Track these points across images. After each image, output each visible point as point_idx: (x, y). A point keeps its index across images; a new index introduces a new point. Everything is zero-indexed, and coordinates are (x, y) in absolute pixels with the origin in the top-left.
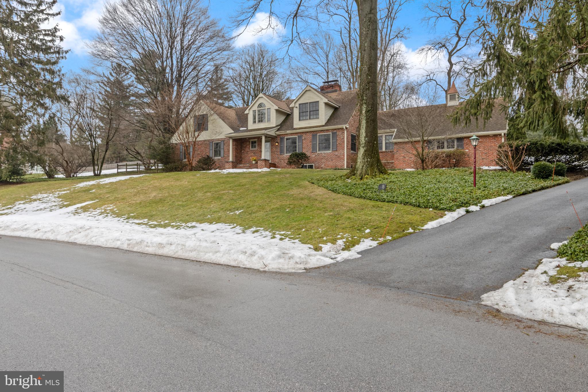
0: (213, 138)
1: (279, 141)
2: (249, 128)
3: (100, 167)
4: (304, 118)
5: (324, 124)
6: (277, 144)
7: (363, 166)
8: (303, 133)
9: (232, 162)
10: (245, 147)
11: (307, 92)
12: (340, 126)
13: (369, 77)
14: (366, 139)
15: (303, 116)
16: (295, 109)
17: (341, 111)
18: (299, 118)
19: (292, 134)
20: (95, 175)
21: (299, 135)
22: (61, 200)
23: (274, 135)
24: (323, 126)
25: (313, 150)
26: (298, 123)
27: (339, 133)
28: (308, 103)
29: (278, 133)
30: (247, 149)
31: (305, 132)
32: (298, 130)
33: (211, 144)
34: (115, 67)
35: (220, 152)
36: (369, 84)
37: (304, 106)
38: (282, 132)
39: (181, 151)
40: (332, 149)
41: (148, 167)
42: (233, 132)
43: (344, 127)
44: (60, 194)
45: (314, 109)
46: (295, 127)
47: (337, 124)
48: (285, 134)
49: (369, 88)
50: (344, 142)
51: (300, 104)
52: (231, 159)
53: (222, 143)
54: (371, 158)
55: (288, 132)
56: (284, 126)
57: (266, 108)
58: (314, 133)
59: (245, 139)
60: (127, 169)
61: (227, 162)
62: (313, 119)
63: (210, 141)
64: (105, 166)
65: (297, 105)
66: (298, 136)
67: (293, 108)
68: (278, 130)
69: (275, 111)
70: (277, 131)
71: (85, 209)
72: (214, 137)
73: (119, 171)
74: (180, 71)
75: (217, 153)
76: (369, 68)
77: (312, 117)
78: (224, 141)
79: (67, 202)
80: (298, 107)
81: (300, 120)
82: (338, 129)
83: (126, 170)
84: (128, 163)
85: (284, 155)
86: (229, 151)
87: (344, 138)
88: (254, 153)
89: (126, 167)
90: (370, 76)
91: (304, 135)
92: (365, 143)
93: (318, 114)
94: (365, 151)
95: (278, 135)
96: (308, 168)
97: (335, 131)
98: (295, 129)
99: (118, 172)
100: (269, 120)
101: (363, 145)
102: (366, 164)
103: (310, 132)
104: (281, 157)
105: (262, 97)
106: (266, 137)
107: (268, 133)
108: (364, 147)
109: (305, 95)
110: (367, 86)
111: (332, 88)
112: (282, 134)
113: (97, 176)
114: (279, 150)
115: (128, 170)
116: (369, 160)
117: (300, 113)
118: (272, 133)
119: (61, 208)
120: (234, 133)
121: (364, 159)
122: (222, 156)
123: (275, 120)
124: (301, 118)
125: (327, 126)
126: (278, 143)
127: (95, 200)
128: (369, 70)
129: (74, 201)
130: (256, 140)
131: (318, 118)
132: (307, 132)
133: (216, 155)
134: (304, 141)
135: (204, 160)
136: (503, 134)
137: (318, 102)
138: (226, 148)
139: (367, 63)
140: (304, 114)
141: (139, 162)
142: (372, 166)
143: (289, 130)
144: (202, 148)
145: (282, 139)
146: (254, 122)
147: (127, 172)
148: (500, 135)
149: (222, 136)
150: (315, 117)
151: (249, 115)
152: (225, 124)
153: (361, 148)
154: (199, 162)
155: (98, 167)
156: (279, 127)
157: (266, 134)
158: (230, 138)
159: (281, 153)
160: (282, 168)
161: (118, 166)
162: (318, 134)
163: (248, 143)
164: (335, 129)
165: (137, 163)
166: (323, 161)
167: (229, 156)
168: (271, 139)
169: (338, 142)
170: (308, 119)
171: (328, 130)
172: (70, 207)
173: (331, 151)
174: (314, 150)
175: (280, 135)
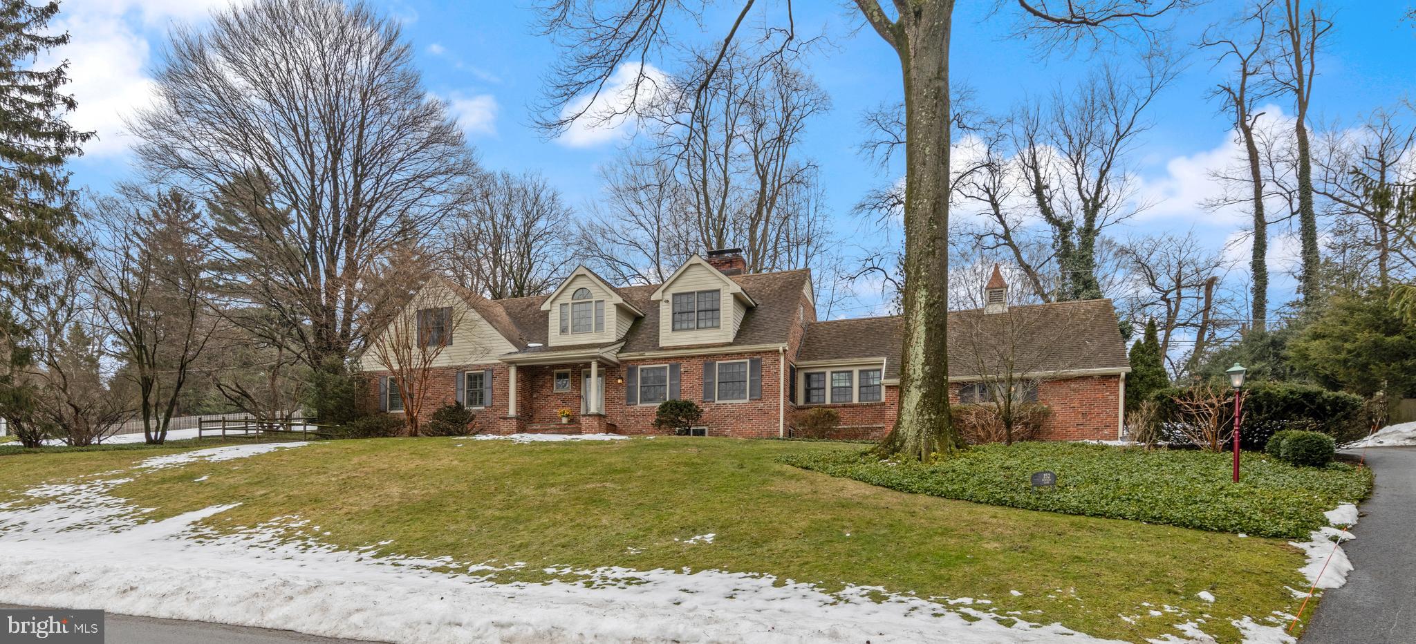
0: (468, 363)
1: (624, 375)
2: (552, 343)
3: (162, 421)
4: (685, 326)
5: (731, 340)
6: (620, 381)
7: (919, 432)
8: (682, 358)
9: (517, 418)
10: (542, 386)
11: (693, 269)
12: (771, 346)
13: (935, 227)
14: (927, 368)
15: (681, 321)
16: (662, 304)
17: (762, 313)
18: (673, 325)
19: (655, 360)
20: (150, 441)
21: (673, 362)
22: (123, 500)
23: (615, 360)
24: (730, 344)
25: (705, 397)
26: (669, 337)
27: (766, 361)
28: (693, 293)
29: (623, 356)
30: (546, 391)
31: (688, 357)
32: (671, 352)
33: (460, 376)
34: (166, 200)
35: (482, 395)
36: (933, 241)
37: (685, 299)
38: (633, 355)
39: (383, 390)
40: (750, 396)
41: (271, 426)
42: (516, 350)
43: (781, 349)
44: (111, 486)
45: (709, 306)
46: (662, 344)
47: (762, 340)
48: (638, 360)
49: (934, 251)
50: (778, 381)
51: (674, 295)
52: (512, 412)
53: (489, 375)
54: (938, 413)
55: (648, 355)
56: (635, 343)
57: (593, 300)
58: (708, 360)
59: (542, 367)
60: (224, 429)
61: (505, 418)
62: (706, 328)
63: (460, 370)
64: (172, 420)
65: (669, 296)
66: (671, 366)
67: (658, 302)
68: (622, 350)
69: (615, 307)
70: (620, 352)
71: (222, 526)
72: (472, 361)
73: (204, 433)
74: (353, 213)
75: (476, 396)
76: (935, 205)
77: (702, 324)
78: (492, 370)
79: (149, 506)
80: (671, 301)
81: (673, 330)
82: (765, 352)
83: (224, 432)
84: (228, 417)
85: (635, 407)
86: (506, 393)
87: (777, 373)
88: (563, 401)
89: (224, 426)
90: (937, 223)
91: (685, 363)
92: (924, 378)
93: (719, 318)
94: (925, 396)
95: (621, 361)
96: (694, 435)
97: (758, 357)
98: (662, 349)
99: (201, 437)
100: (599, 327)
101: (919, 383)
102: (928, 425)
103: (699, 356)
104: (630, 409)
105: (584, 275)
106: (600, 365)
107: (605, 356)
108: (920, 387)
109: (687, 274)
110: (928, 246)
111: (731, 267)
112: (633, 360)
113: (156, 444)
114: (623, 394)
115: (228, 432)
116: (934, 417)
117: (674, 314)
118: (611, 355)
119: (140, 523)
120: (520, 352)
121: (921, 414)
122: (488, 404)
123: (615, 326)
124: (677, 326)
125: (740, 344)
126: (622, 378)
127: (229, 503)
128: (935, 210)
129: (171, 505)
130: (569, 370)
131: (718, 327)
132: (693, 357)
133: (472, 402)
134: (684, 377)
135: (448, 413)
136: (1123, 375)
137: (718, 291)
138: (496, 386)
139: (931, 194)
140: (685, 317)
141: (251, 416)
142: (940, 431)
143: (649, 350)
144: (437, 386)
145: (632, 371)
146: (563, 331)
147: (225, 436)
148: (1118, 376)
149: (492, 359)
150: (709, 324)
151: (551, 316)
152: (495, 331)
153: (912, 389)
154: (436, 415)
155: (158, 423)
156: (623, 344)
157: (601, 357)
158: (511, 363)
159: (628, 400)
160: (632, 434)
161: (201, 422)
162: (717, 362)
163: (548, 377)
164: (759, 353)
165: (246, 418)
166: (729, 420)
167: (507, 406)
168: (608, 369)
169: (765, 380)
170: (693, 329)
171: (740, 355)
172: (167, 520)
173: (747, 401)
174: (708, 394)
175: (627, 361)
